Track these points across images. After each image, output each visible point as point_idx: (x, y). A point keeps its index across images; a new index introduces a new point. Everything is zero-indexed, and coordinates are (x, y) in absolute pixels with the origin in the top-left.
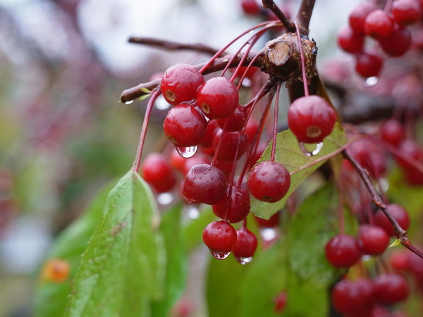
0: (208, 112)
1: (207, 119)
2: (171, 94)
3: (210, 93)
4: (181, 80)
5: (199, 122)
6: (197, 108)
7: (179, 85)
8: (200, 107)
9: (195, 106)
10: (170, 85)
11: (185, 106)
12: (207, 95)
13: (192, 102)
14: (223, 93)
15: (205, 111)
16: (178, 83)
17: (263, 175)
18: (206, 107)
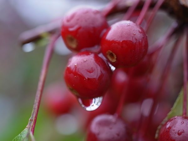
0: (114, 61)
1: (113, 68)
2: (71, 40)
3: (117, 39)
4: (83, 24)
5: (104, 72)
6: (101, 55)
7: (81, 30)
8: (105, 55)
9: (99, 53)
10: (71, 29)
11: (87, 53)
12: (113, 42)
13: (96, 49)
14: (131, 39)
15: (110, 59)
16: (79, 28)
17: (179, 134)
18: (112, 55)
